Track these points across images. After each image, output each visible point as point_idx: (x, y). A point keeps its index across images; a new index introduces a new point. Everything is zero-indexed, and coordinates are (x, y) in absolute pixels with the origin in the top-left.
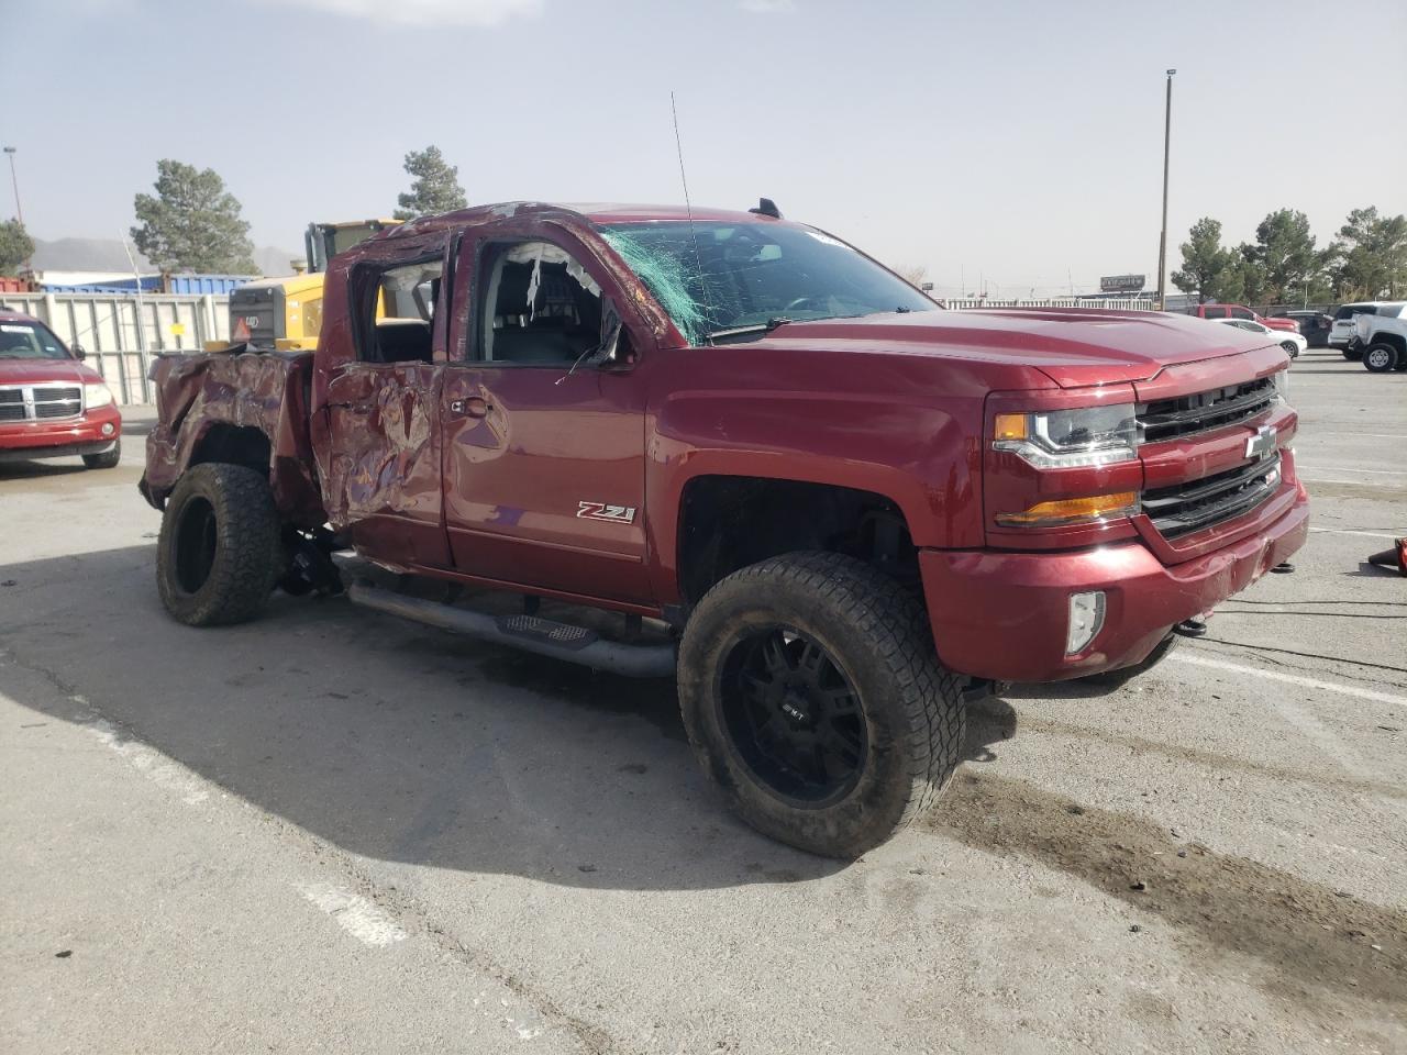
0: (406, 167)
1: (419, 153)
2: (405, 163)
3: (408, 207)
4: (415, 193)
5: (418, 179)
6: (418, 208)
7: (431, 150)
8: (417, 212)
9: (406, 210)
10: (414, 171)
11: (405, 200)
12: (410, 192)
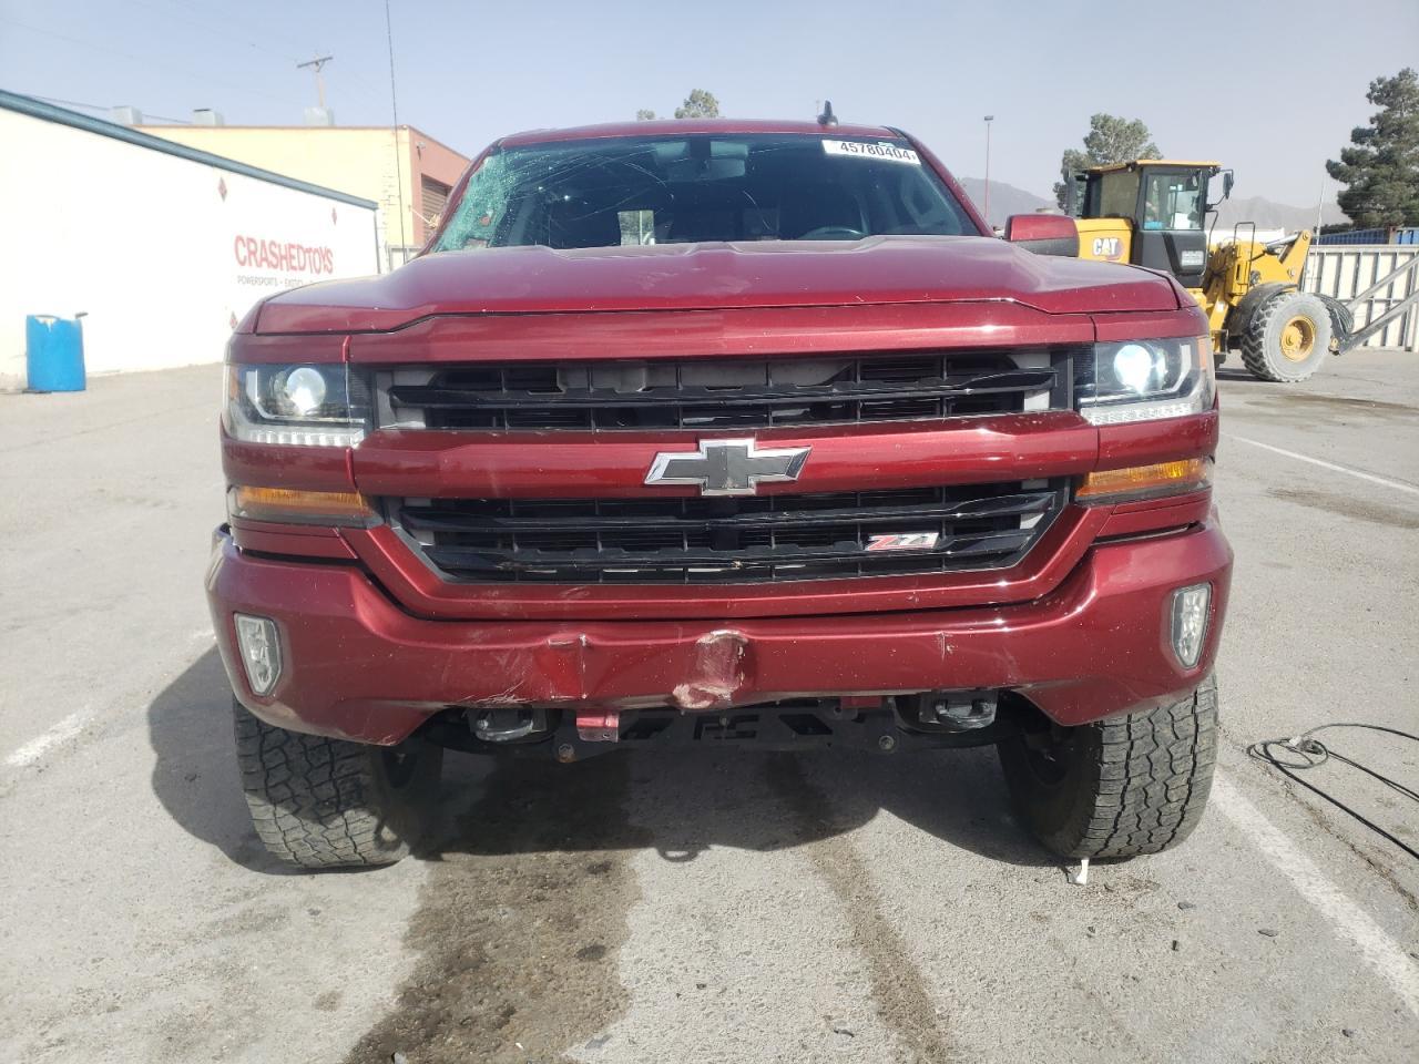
0: (1369, 96)
1: (1389, 79)
2: (1369, 91)
3: (1362, 143)
4: (1374, 126)
5: (1381, 109)
6: (1375, 144)
7: (1404, 74)
8: (1373, 150)
9: (1358, 147)
10: (1378, 100)
11: (1358, 136)
12: (1367, 126)
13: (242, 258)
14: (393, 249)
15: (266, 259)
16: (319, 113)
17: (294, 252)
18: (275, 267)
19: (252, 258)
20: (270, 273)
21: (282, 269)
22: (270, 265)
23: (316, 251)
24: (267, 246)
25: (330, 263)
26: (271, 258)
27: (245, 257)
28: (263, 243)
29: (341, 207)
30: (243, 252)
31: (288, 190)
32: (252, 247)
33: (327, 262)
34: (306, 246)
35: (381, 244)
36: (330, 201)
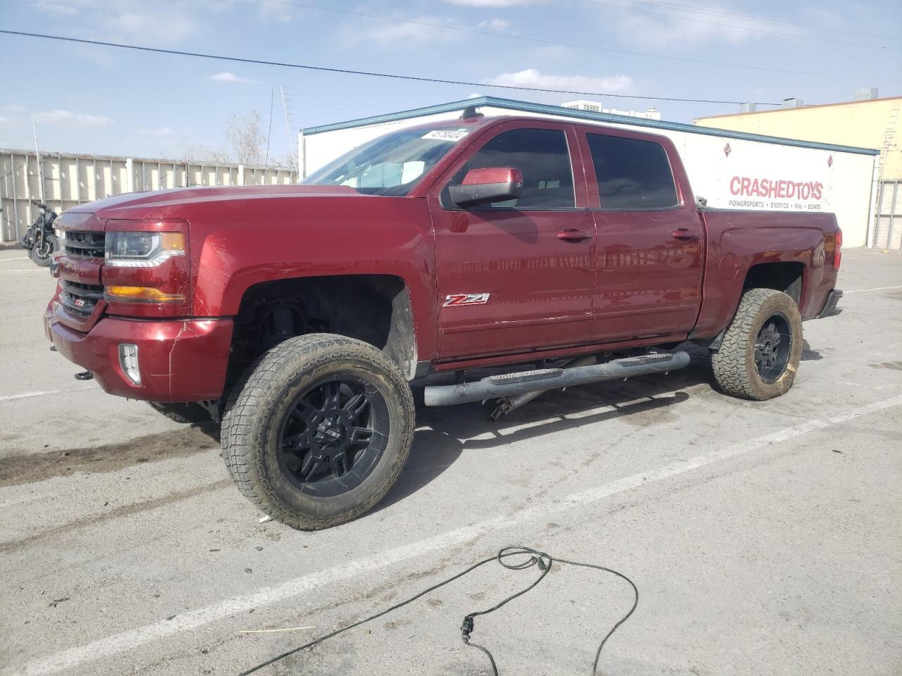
13: (735, 190)
14: (885, 182)
15: (757, 191)
16: (866, 92)
17: (784, 186)
18: (764, 195)
19: (745, 190)
20: (761, 199)
21: (770, 197)
22: (759, 194)
23: (806, 184)
24: (760, 182)
25: (820, 192)
26: (761, 190)
27: (738, 190)
28: (756, 181)
29: (837, 156)
30: (737, 186)
31: (785, 147)
32: (746, 183)
33: (815, 192)
34: (795, 182)
35: (876, 179)
36: (828, 151)
